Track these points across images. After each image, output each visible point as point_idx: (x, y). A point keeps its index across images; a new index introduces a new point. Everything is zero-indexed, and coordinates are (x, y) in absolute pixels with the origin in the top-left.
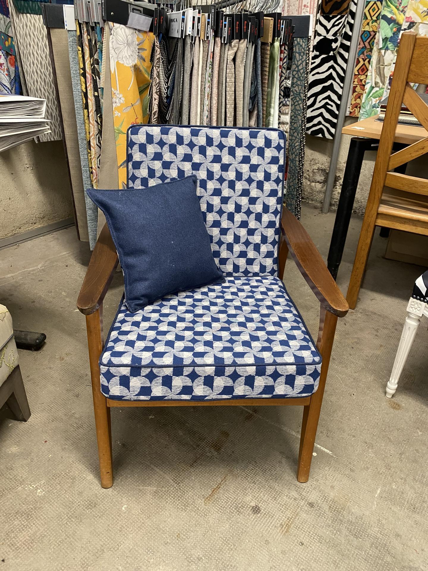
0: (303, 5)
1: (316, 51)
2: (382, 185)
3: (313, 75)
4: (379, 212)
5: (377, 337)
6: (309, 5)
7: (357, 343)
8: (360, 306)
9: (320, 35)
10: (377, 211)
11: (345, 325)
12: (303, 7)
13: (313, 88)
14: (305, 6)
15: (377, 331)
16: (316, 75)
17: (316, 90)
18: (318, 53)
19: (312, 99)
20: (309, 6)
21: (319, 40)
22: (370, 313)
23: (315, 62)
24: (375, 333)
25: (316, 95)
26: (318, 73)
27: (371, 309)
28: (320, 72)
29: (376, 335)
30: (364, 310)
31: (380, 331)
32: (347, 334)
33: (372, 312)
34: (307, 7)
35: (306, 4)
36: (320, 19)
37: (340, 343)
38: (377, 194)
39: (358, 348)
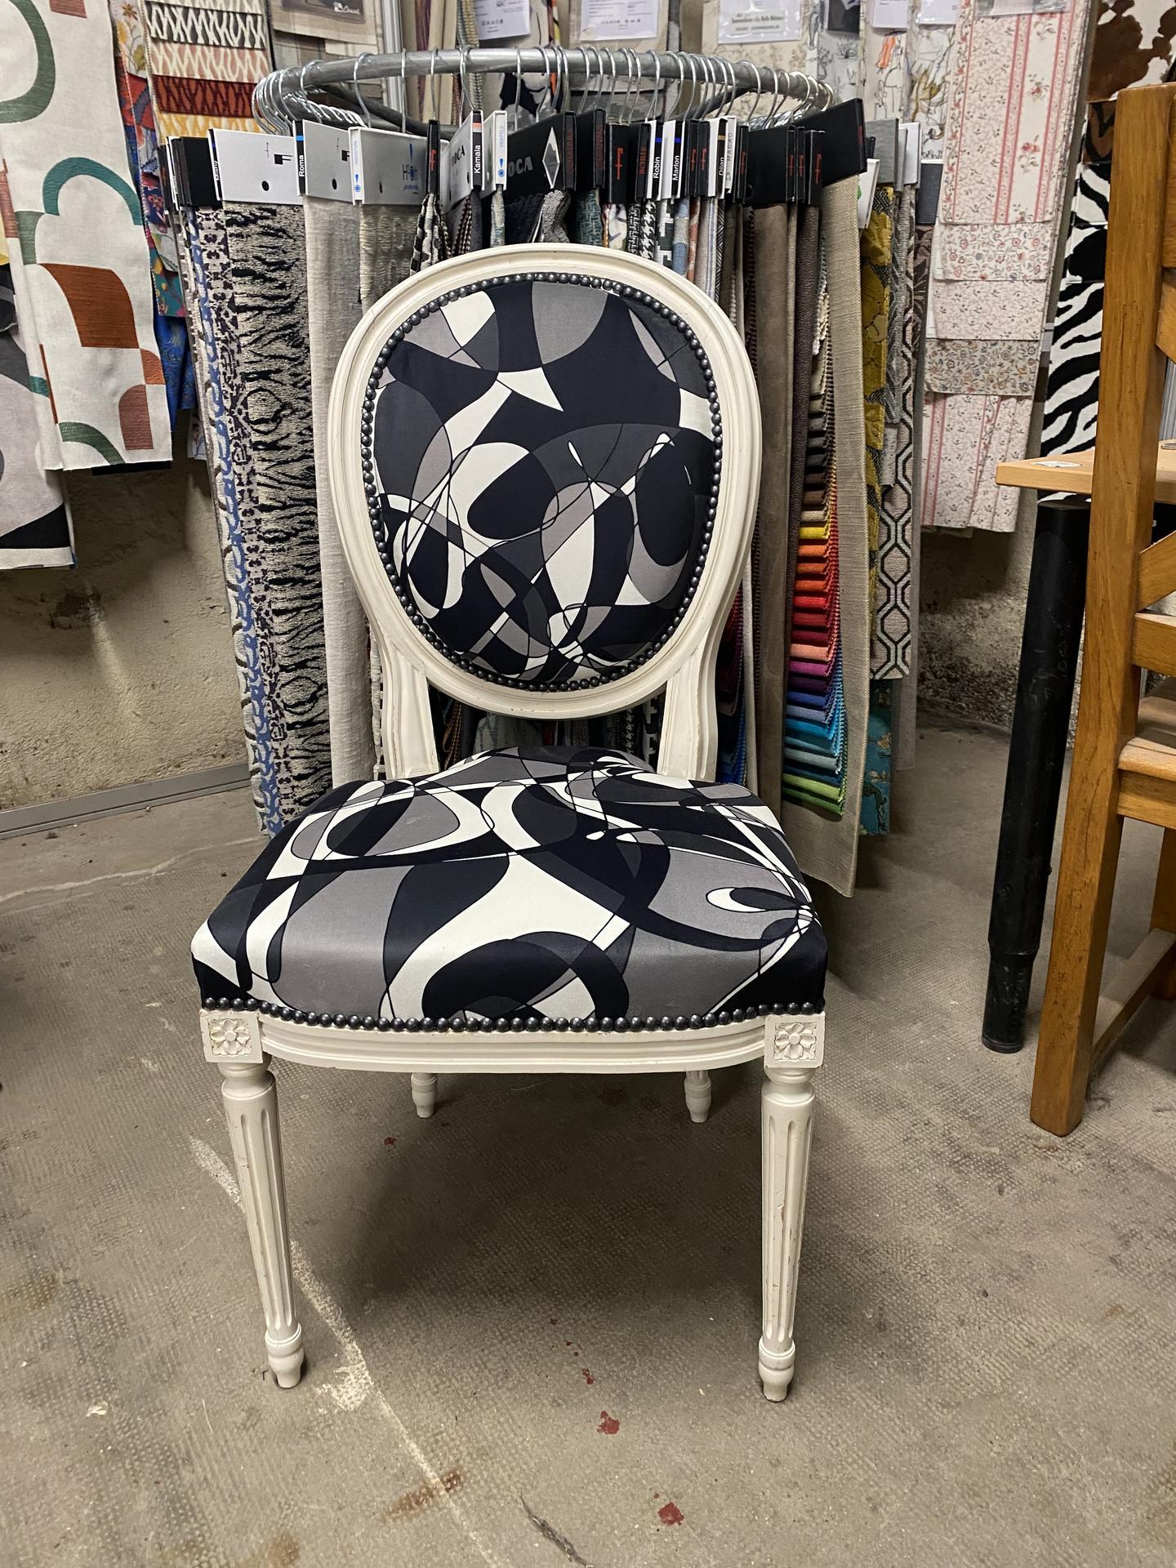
0: (1020, 144)
1: (1072, 273)
2: (1120, 662)
3: (1064, 346)
4: (1121, 766)
5: (1113, 1268)
6: (1040, 143)
7: (1015, 1277)
8: (1097, 1127)
9: (1083, 224)
10: (1117, 761)
11: (1001, 1192)
12: (1019, 152)
13: (1064, 387)
14: (1025, 148)
15: (1125, 1241)
16: (1075, 345)
17: (1073, 390)
18: (1078, 279)
19: (1062, 421)
20: (1041, 148)
21: (1081, 240)
22: (1125, 1163)
23: (1069, 307)
24: (1112, 1247)
25: (1074, 406)
26: (1080, 339)
27: (1138, 1147)
28: (1086, 335)
29: (1112, 1260)
30: (1109, 1147)
31: (1136, 1246)
32: (989, 1231)
33: (1136, 1160)
34: (1036, 149)
35: (1031, 142)
36: (1085, 178)
37: (943, 1261)
38: (1105, 697)
39: (1008, 1299)
